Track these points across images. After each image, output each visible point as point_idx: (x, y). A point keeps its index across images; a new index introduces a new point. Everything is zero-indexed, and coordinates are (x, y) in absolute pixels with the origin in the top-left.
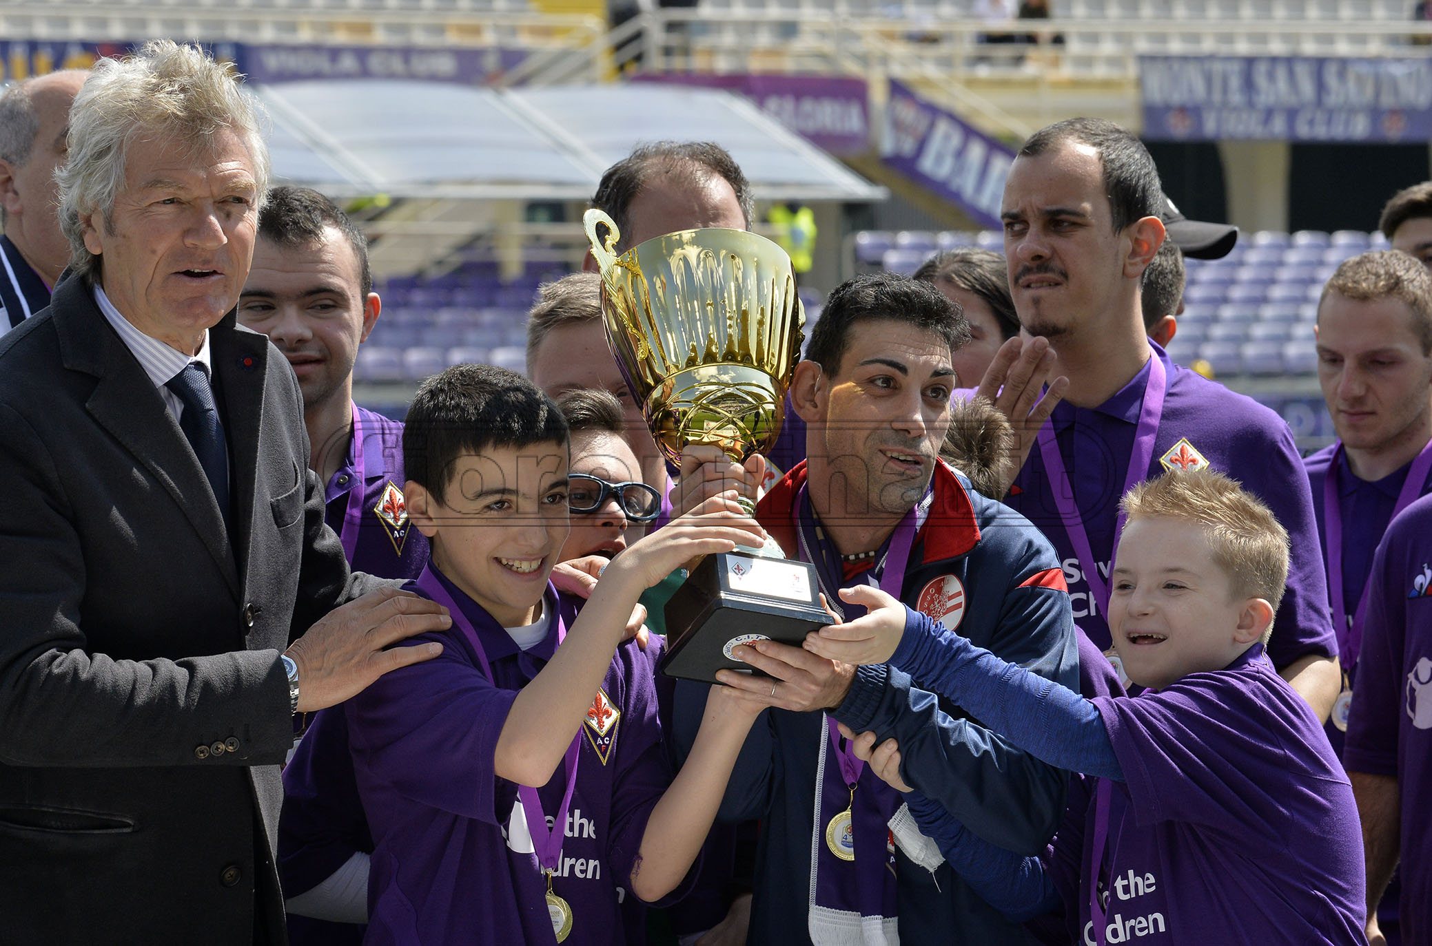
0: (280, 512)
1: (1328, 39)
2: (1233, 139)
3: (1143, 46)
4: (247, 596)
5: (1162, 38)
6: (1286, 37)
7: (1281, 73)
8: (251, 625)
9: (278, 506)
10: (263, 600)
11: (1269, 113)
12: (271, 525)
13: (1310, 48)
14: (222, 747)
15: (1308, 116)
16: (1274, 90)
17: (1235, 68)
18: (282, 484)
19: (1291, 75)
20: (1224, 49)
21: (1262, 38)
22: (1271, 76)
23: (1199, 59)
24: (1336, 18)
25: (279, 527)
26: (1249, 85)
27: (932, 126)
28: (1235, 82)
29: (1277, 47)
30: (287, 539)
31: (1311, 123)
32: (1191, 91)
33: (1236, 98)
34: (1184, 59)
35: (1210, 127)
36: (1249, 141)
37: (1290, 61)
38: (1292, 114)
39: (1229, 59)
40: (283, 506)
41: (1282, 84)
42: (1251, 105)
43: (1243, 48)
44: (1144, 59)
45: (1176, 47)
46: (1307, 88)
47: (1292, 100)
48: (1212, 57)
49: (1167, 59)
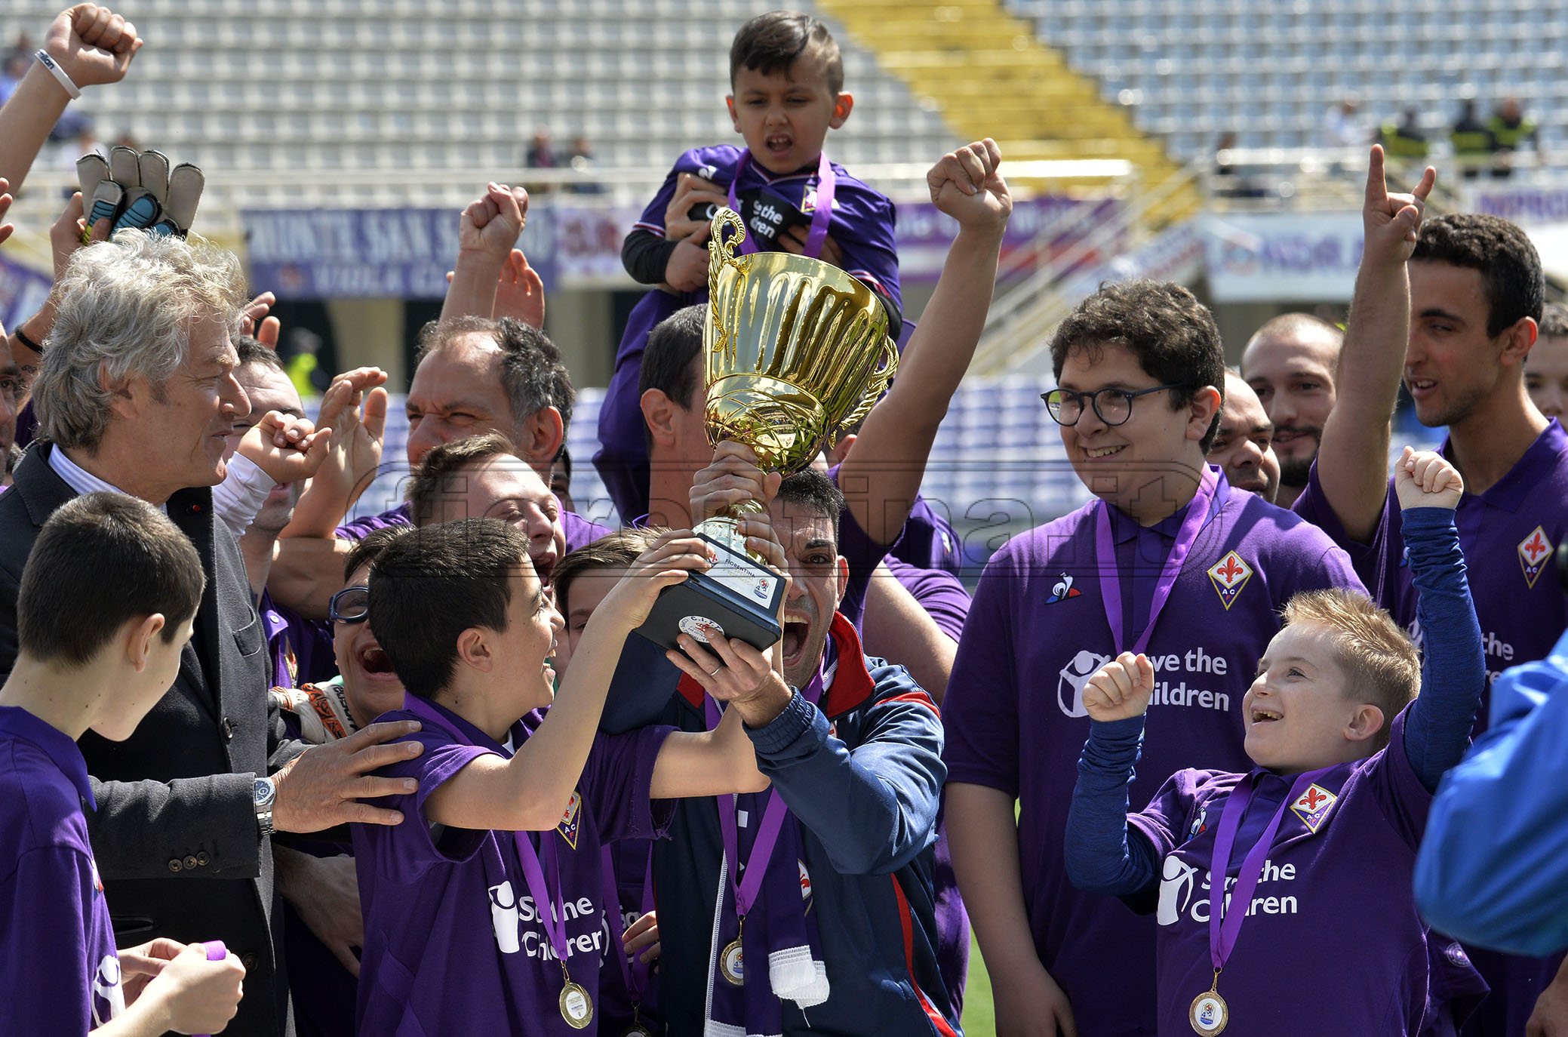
0: (242, 642)
1: (437, 189)
2: (348, 298)
3: (243, 199)
4: (223, 711)
5: (262, 190)
6: (397, 189)
7: (394, 225)
8: (231, 736)
9: (240, 637)
10: (238, 716)
11: (383, 269)
12: (236, 652)
13: (420, 199)
14: (194, 860)
15: (424, 272)
16: (387, 244)
17: (345, 223)
18: (240, 620)
19: (405, 229)
20: (331, 201)
21: (367, 189)
22: (383, 228)
23: (308, 213)
24: (443, 167)
25: (243, 655)
26: (361, 239)
27: (22, 290)
28: (346, 236)
29: (385, 199)
30: (252, 666)
31: (428, 278)
32: (300, 246)
33: (348, 252)
34: (291, 213)
35: (323, 283)
36: (363, 300)
37: (402, 213)
38: (407, 270)
39: (338, 212)
40: (245, 637)
41: (395, 238)
42: (364, 260)
43: (350, 199)
44: (248, 213)
45: (278, 200)
46: (421, 241)
47: (406, 254)
48: (318, 211)
49: (271, 213)
